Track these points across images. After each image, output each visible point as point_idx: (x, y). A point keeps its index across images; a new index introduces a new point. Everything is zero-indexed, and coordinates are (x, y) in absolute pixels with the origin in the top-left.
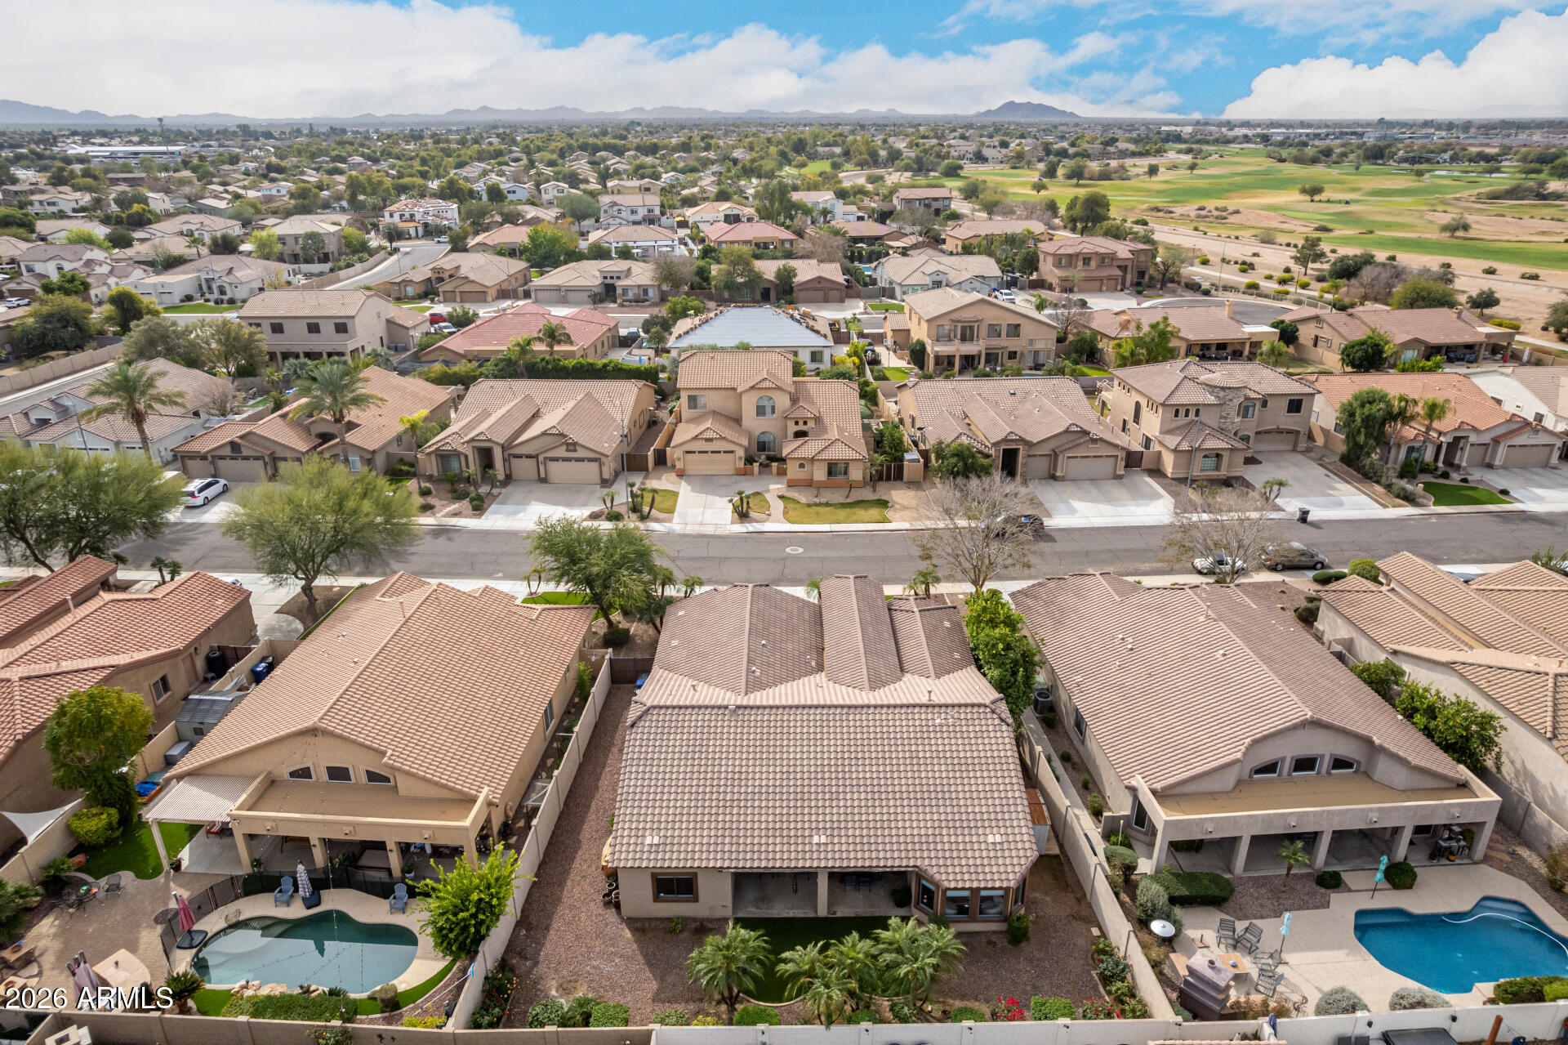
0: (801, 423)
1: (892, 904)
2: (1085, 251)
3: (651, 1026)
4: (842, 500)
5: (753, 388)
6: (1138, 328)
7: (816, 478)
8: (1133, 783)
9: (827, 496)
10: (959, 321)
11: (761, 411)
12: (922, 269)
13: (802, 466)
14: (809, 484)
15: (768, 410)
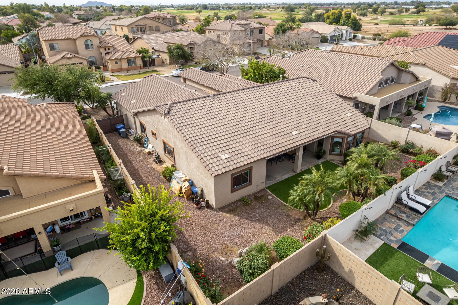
0: (107, 49)
1: (316, 159)
2: (157, 16)
3: (322, 234)
4: (138, 73)
5: (81, 36)
6: (200, 21)
7: (123, 67)
8: (354, 95)
9: (131, 72)
10: (139, 25)
11: (87, 47)
12: (105, 24)
13: (116, 63)
14: (121, 70)
15: (90, 46)
